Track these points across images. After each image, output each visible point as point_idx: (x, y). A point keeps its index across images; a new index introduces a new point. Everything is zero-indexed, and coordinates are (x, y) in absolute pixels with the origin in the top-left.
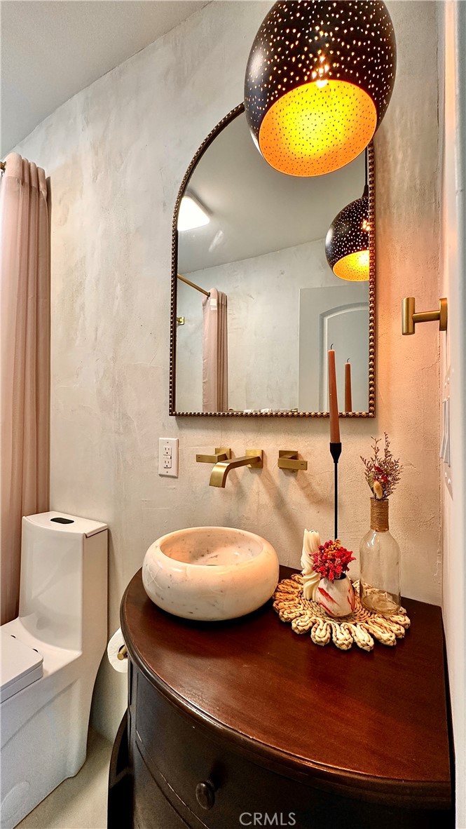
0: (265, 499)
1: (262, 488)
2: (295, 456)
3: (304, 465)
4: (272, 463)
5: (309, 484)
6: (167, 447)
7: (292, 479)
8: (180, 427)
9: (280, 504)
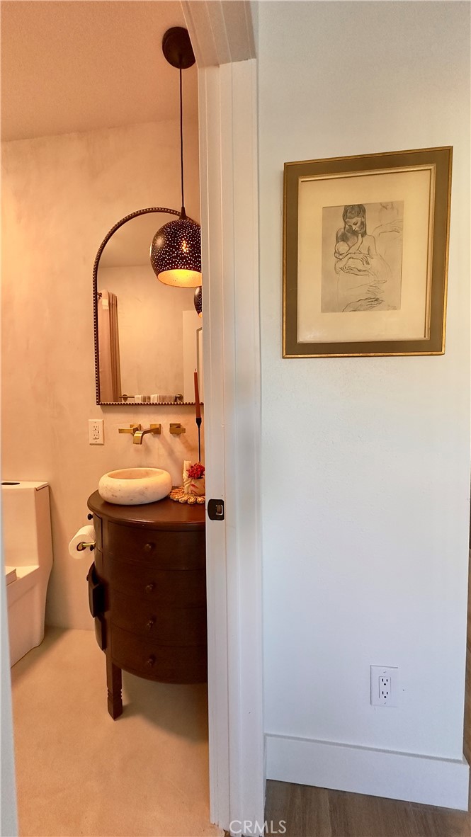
0: (163, 451)
1: (161, 446)
2: (179, 426)
3: (184, 430)
4: (166, 431)
5: (187, 441)
6: (96, 425)
7: (177, 439)
8: (104, 411)
9: (171, 453)
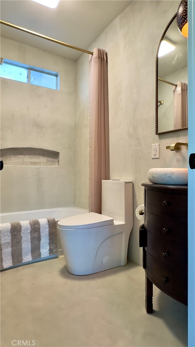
6: (155, 147)
8: (160, 138)
